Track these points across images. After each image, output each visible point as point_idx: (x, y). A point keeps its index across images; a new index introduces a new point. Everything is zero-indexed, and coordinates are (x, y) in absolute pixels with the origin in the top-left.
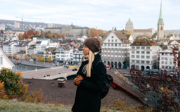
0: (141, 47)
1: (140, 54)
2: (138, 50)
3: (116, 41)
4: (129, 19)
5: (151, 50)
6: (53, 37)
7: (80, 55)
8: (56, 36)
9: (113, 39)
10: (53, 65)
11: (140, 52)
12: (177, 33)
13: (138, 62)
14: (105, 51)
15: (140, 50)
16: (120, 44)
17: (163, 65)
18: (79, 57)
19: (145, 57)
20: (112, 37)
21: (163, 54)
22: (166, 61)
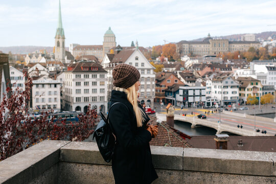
0: (90, 75)
1: (90, 87)
2: (87, 80)
6: (244, 58)
7: (194, 90)
8: (239, 56)
9: (137, 61)
10: (241, 109)
11: (90, 84)
13: (94, 99)
14: (149, 83)
15: (90, 80)
19: (82, 91)
20: (137, 59)
21: (55, 86)
22: (50, 97)
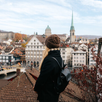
3: (38, 43)
4: (48, 26)
5: (66, 51)
7: (6, 56)
9: (35, 42)
12: (84, 38)
14: (29, 53)
16: (41, 46)
17: (75, 63)
18: (5, 58)
20: (35, 41)
21: (75, 55)
22: (77, 60)
